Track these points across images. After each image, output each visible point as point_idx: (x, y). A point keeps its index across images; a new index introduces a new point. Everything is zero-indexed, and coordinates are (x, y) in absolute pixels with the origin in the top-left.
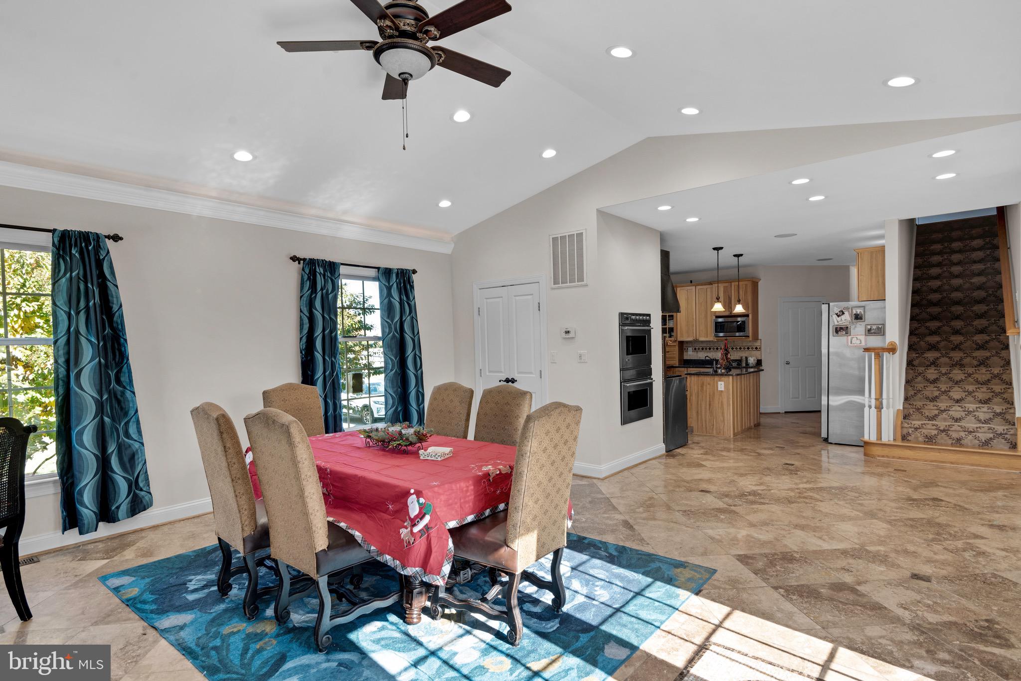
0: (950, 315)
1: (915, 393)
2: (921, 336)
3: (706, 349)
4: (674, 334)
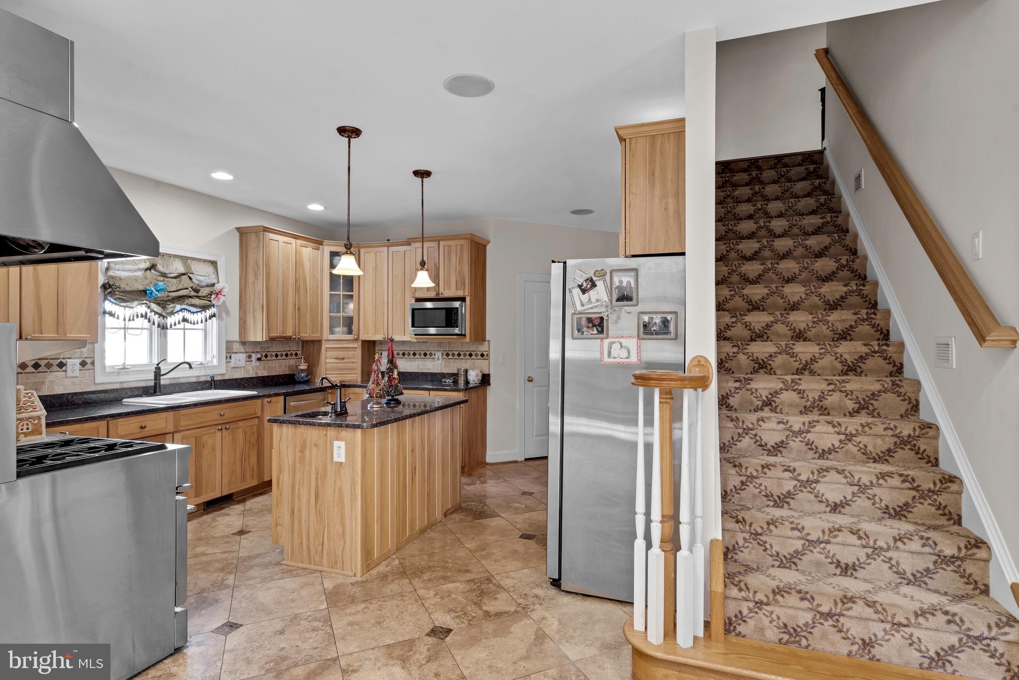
0: (781, 301)
1: (742, 482)
2: (741, 344)
3: (409, 354)
4: (354, 327)
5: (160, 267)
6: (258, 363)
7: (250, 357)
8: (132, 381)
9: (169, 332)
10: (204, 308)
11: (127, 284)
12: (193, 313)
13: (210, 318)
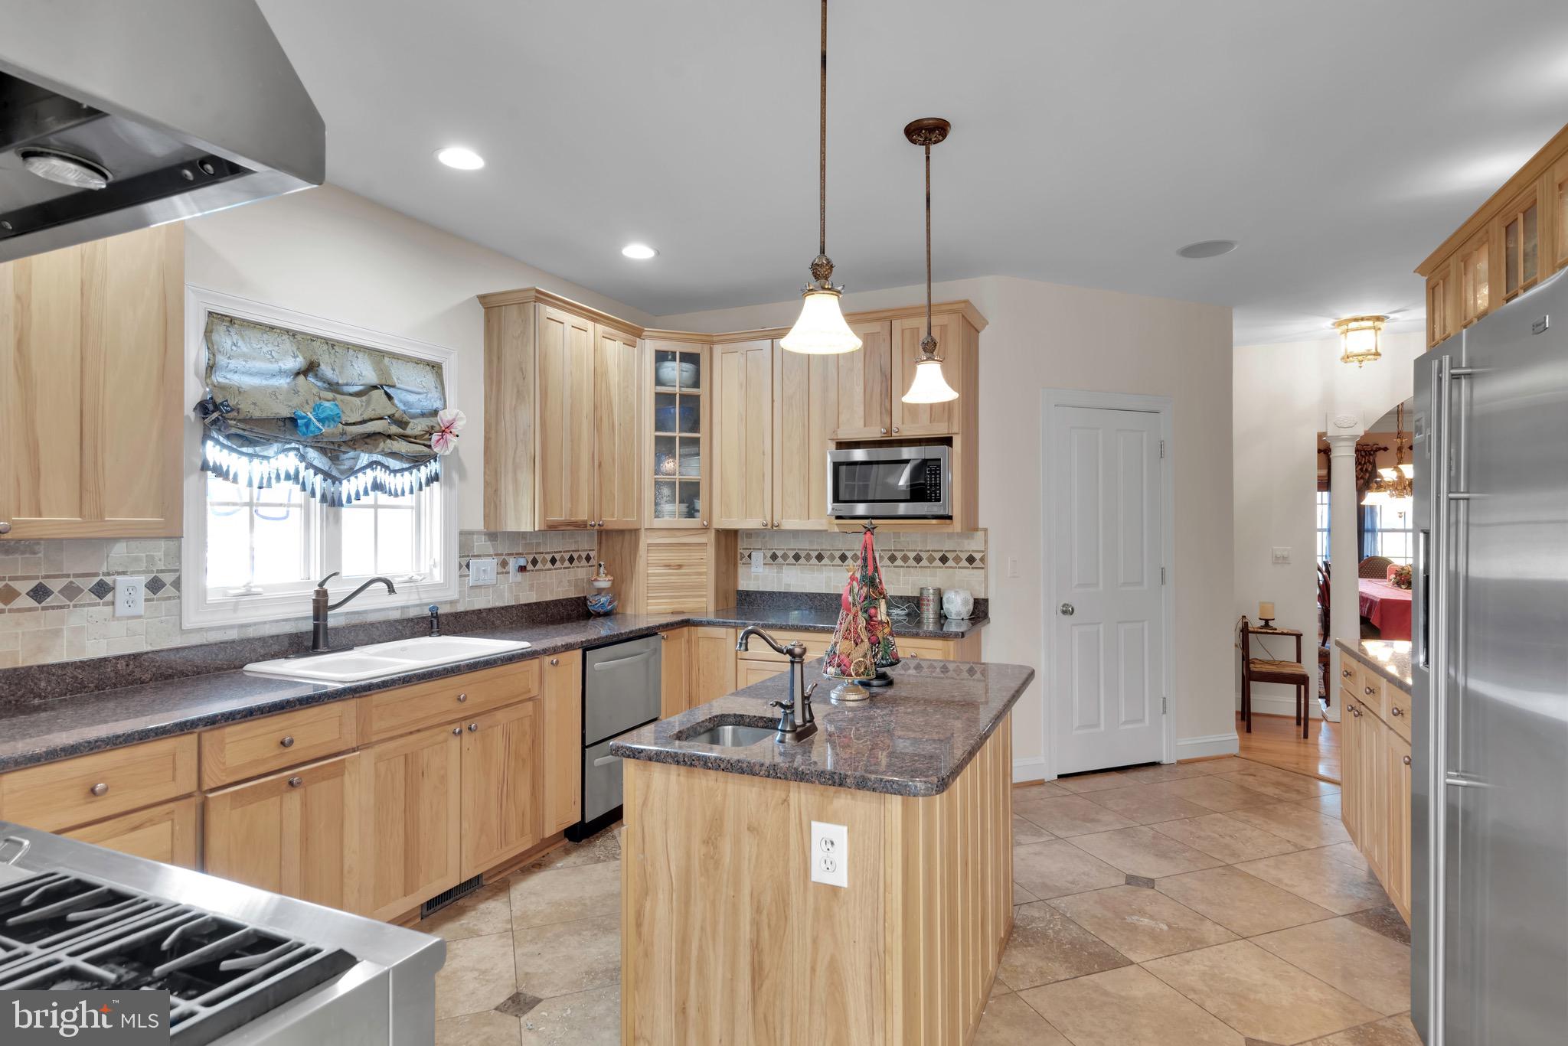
3: (807, 557)
4: (701, 504)
5: (326, 370)
6: (520, 576)
7: (504, 564)
8: (265, 623)
9: (346, 512)
10: (417, 461)
11: (254, 404)
12: (395, 472)
13: (428, 484)
